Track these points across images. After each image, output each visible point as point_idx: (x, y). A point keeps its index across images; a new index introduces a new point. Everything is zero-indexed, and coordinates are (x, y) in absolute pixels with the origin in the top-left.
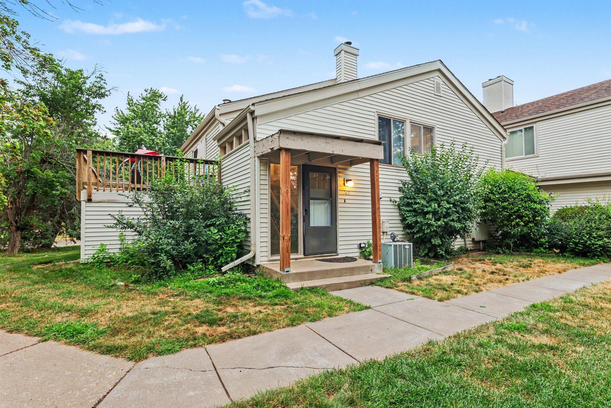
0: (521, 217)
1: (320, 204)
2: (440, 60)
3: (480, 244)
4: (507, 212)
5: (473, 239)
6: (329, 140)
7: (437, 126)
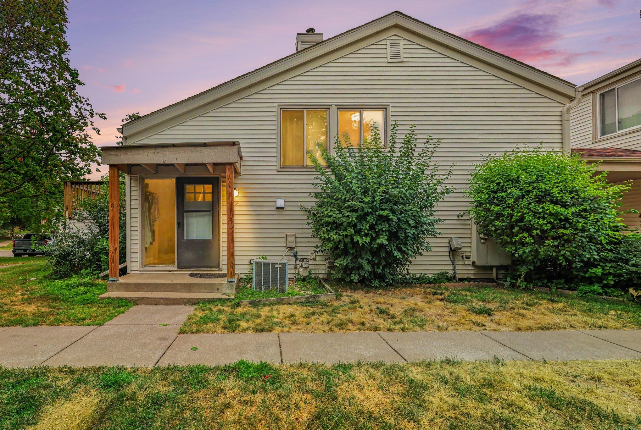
0: (528, 229)
1: (203, 216)
2: (397, 12)
3: (492, 270)
4: (503, 221)
5: (474, 263)
6: (158, 150)
7: (392, 105)
